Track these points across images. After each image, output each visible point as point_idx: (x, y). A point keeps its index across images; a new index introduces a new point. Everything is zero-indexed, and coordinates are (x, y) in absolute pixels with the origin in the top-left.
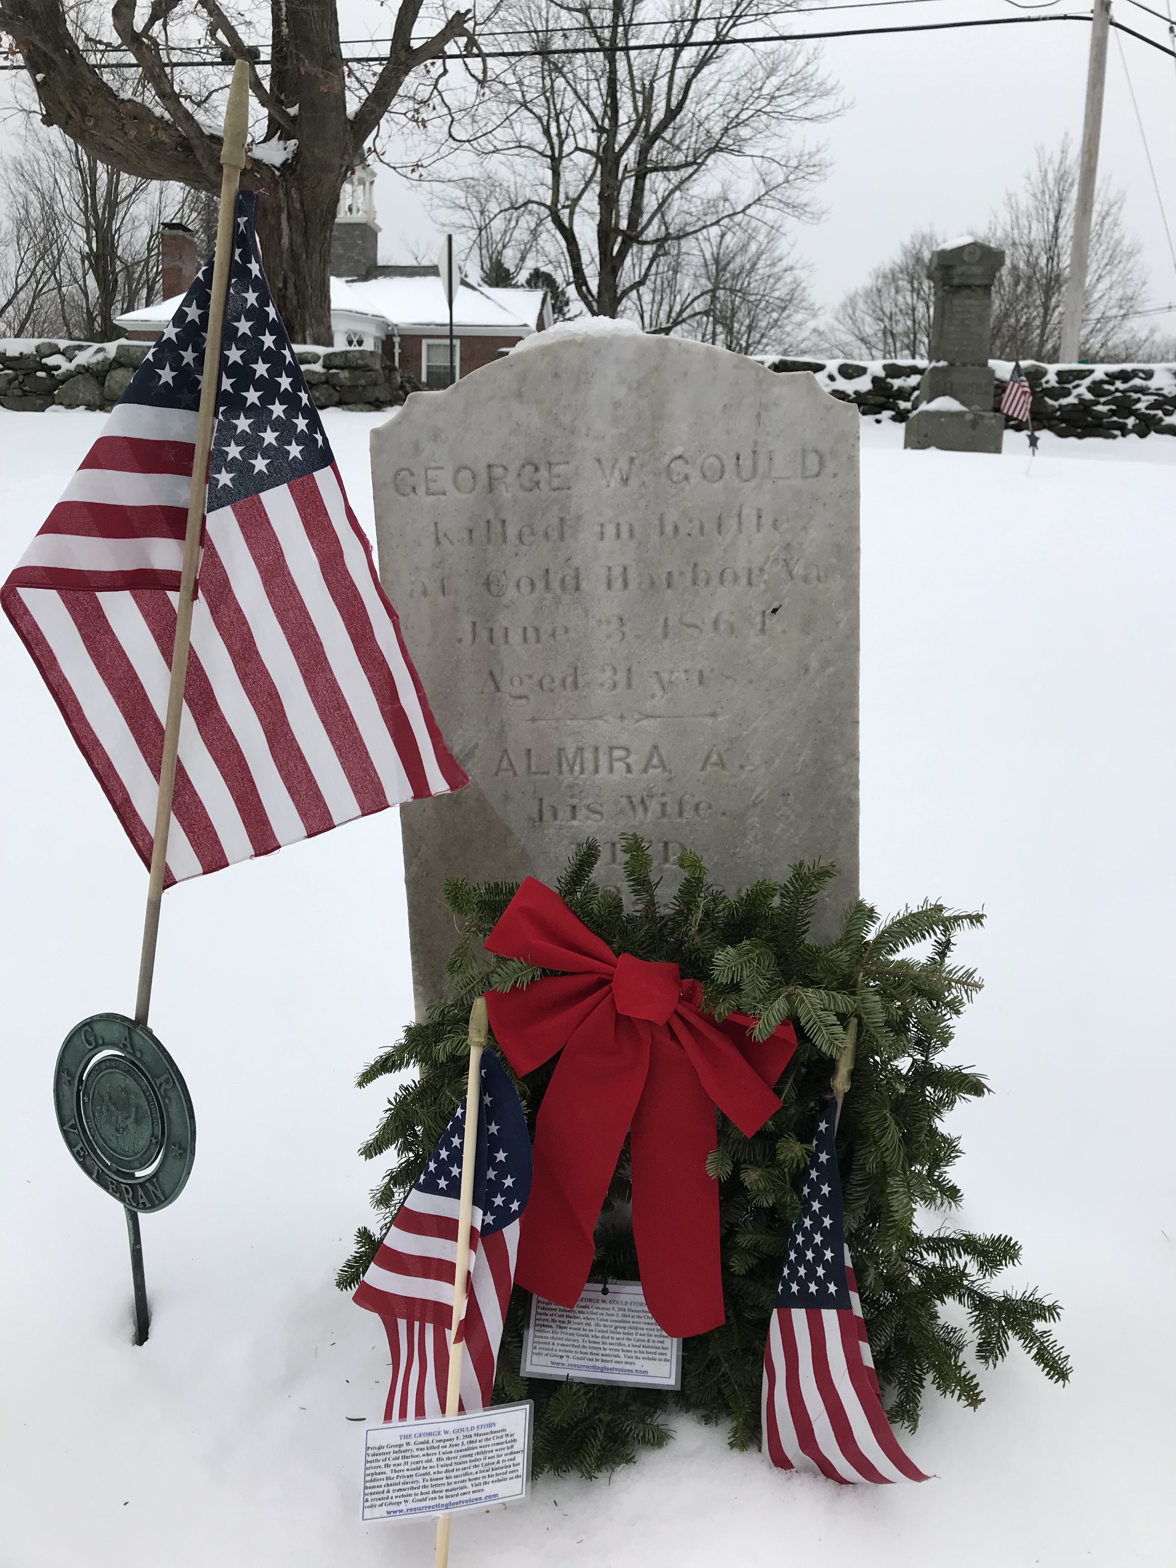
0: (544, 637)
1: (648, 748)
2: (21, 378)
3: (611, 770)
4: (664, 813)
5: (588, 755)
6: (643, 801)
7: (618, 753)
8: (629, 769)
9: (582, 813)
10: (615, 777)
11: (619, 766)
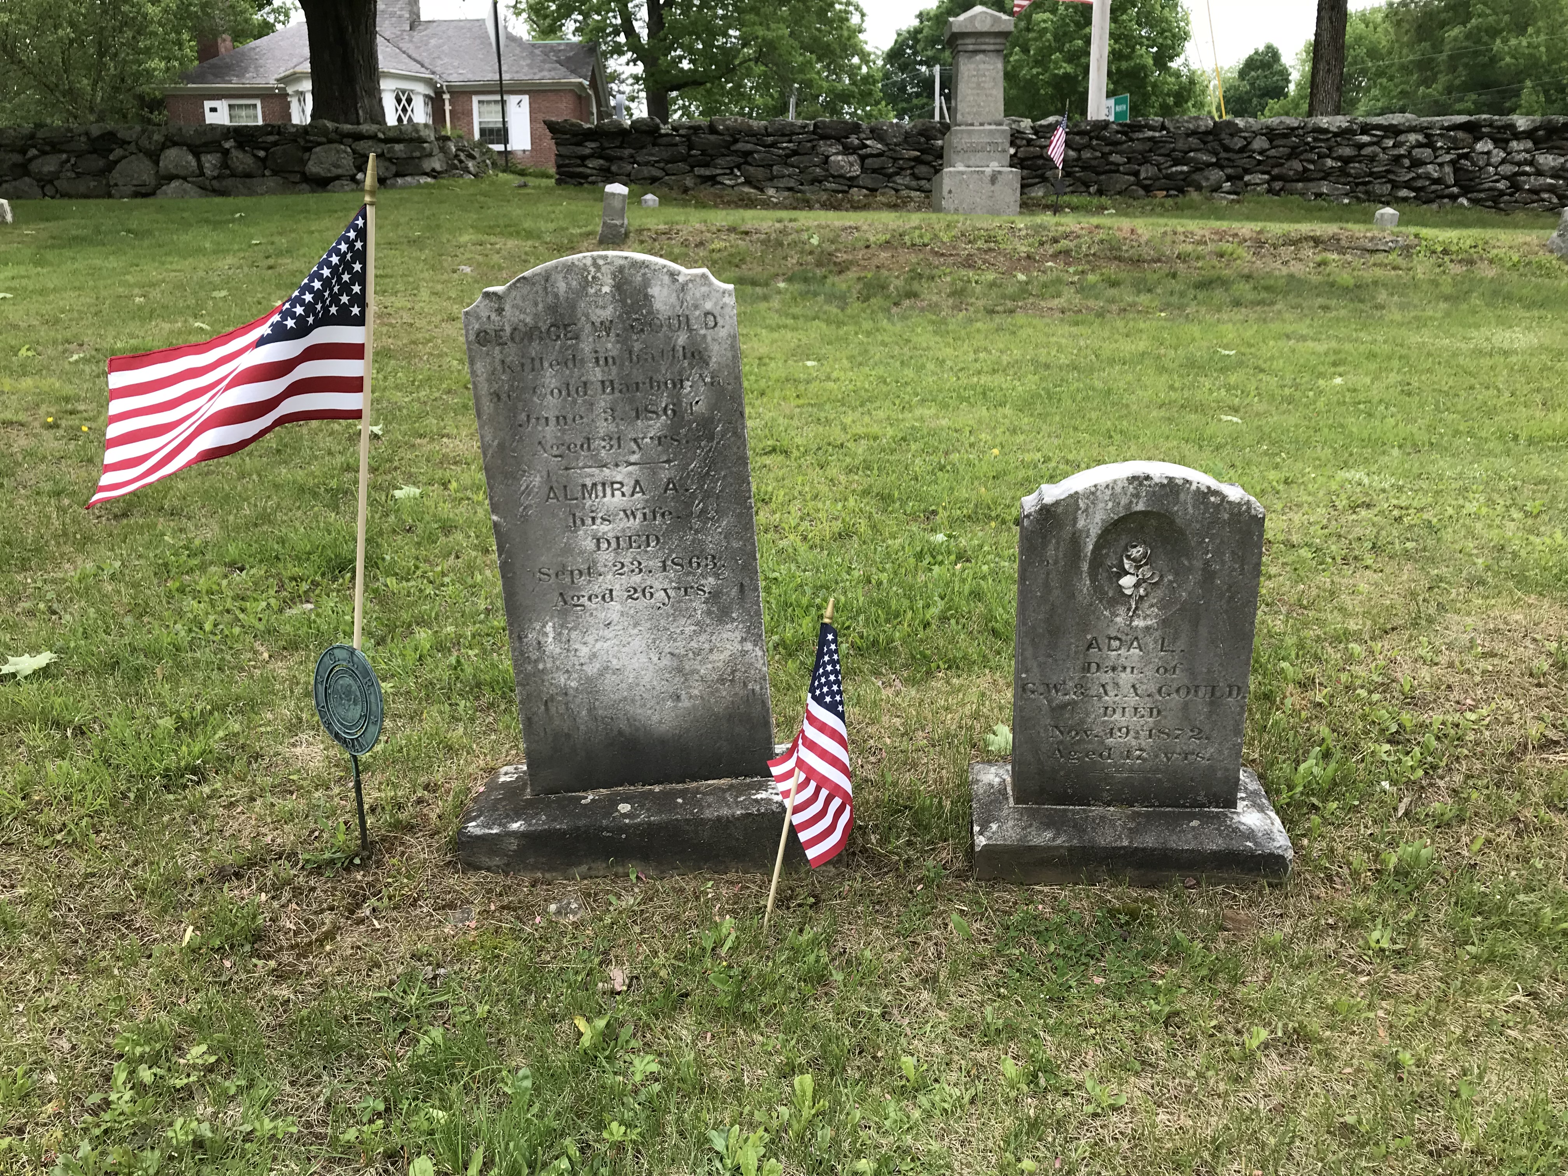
0: (569, 421)
1: (632, 483)
2: (73, 161)
3: (613, 495)
4: (645, 519)
5: (600, 488)
6: (632, 513)
7: (616, 486)
8: (623, 495)
9: (598, 521)
10: (615, 499)
11: (617, 493)
